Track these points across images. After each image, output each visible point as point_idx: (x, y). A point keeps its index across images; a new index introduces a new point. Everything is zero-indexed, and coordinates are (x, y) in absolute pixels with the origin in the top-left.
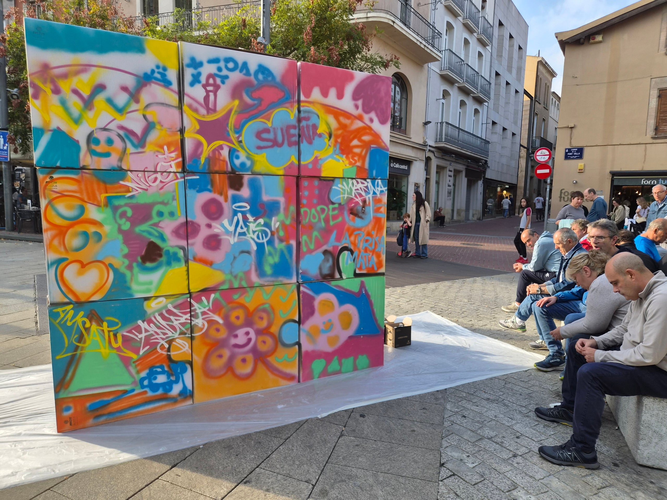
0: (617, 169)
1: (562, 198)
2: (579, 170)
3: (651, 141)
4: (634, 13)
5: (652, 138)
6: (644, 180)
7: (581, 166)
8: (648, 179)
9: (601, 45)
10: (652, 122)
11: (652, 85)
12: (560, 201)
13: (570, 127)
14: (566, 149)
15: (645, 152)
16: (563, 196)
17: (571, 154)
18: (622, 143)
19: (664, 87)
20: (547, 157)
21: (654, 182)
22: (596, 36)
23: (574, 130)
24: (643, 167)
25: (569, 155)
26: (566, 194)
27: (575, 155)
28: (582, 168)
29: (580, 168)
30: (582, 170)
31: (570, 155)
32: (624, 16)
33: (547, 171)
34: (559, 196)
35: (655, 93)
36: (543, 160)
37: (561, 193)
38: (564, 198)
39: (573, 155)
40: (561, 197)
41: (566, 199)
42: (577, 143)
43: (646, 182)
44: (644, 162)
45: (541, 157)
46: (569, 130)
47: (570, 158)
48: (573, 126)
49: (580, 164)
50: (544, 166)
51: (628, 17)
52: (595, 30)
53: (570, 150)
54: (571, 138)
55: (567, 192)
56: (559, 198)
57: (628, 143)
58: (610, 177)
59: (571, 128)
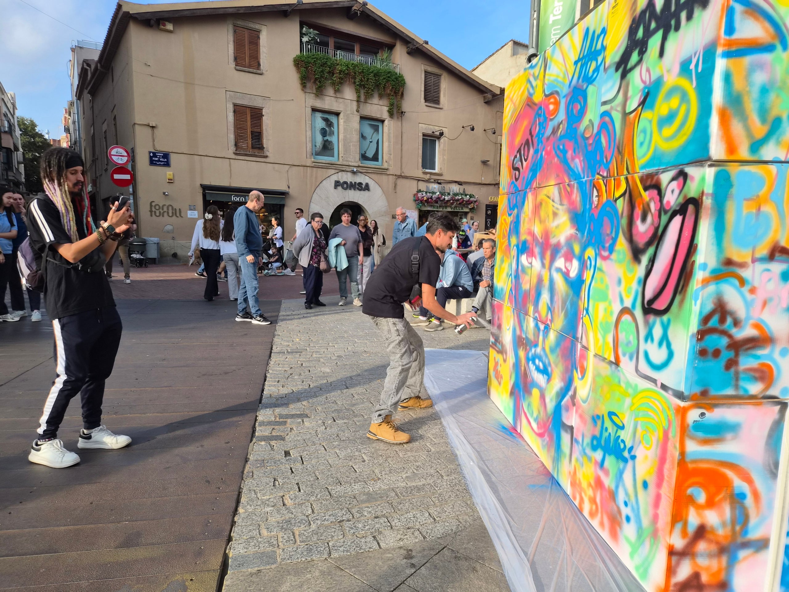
0: (206, 182)
1: (153, 213)
2: (169, 179)
3: (234, 156)
4: (204, 13)
5: (234, 153)
6: (234, 197)
7: (170, 175)
8: (238, 196)
9: (172, 36)
10: (232, 137)
11: (227, 98)
12: (151, 216)
13: (151, 125)
14: (150, 152)
15: (230, 168)
16: (154, 209)
17: (156, 159)
18: (208, 155)
19: (237, 103)
20: (125, 159)
21: (242, 199)
22: (167, 23)
23: (155, 130)
24: (230, 183)
25: (154, 160)
26: (157, 207)
27: (161, 161)
28: (171, 177)
29: (168, 177)
30: (171, 180)
31: (156, 161)
32: (195, 11)
33: (128, 177)
34: (149, 209)
35: (231, 108)
36: (120, 162)
37: (151, 206)
38: (155, 212)
39: (159, 161)
40: (151, 211)
41: (158, 214)
42: (162, 147)
43: (236, 199)
44: (230, 178)
45: (117, 157)
46: (149, 130)
47: (156, 164)
48: (154, 125)
49: (169, 173)
50: (122, 170)
51: (198, 14)
52: (166, 15)
53: (155, 155)
54: (154, 140)
55: (158, 205)
56: (149, 213)
57: (214, 156)
58: (200, 191)
59: (153, 127)
